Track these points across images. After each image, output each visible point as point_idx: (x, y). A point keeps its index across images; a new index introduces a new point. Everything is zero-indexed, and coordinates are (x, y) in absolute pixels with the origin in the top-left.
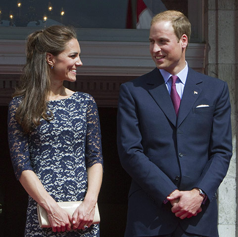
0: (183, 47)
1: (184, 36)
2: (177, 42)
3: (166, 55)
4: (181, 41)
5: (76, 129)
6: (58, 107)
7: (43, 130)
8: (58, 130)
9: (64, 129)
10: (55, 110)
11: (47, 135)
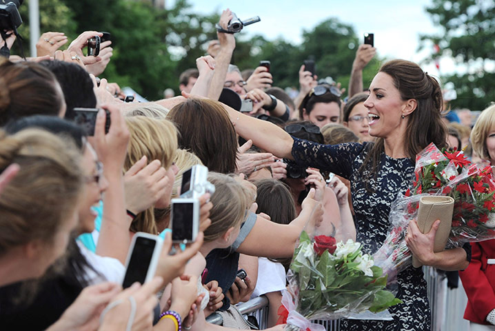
6: (392, 170)
7: (358, 194)
8: (374, 201)
9: (382, 201)
10: (387, 172)
11: (360, 202)
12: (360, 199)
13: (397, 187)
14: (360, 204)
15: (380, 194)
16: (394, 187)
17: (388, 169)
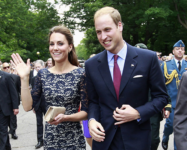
0: (120, 31)
1: (120, 23)
2: (116, 28)
3: (111, 39)
4: (118, 27)
5: (66, 95)
6: (59, 79)
7: (46, 94)
8: (54, 95)
9: (58, 94)
10: (57, 81)
11: (48, 97)
12: (47, 96)
13: (64, 86)
14: (49, 98)
15: (56, 91)
16: (62, 87)
17: (57, 79)
